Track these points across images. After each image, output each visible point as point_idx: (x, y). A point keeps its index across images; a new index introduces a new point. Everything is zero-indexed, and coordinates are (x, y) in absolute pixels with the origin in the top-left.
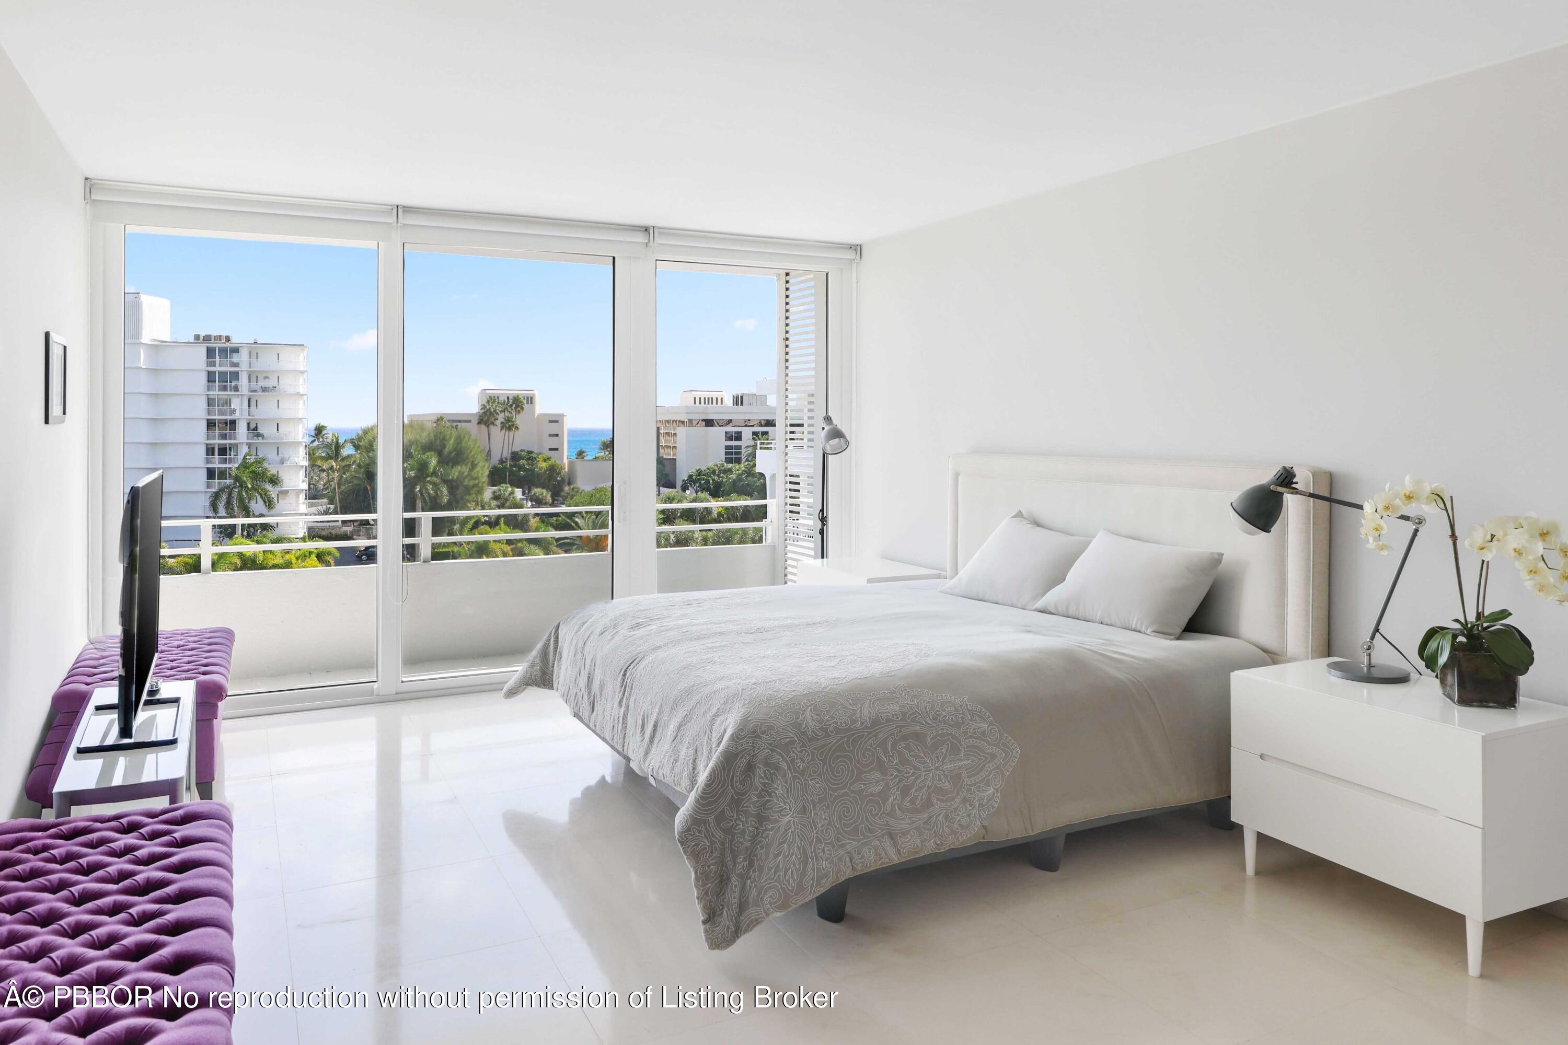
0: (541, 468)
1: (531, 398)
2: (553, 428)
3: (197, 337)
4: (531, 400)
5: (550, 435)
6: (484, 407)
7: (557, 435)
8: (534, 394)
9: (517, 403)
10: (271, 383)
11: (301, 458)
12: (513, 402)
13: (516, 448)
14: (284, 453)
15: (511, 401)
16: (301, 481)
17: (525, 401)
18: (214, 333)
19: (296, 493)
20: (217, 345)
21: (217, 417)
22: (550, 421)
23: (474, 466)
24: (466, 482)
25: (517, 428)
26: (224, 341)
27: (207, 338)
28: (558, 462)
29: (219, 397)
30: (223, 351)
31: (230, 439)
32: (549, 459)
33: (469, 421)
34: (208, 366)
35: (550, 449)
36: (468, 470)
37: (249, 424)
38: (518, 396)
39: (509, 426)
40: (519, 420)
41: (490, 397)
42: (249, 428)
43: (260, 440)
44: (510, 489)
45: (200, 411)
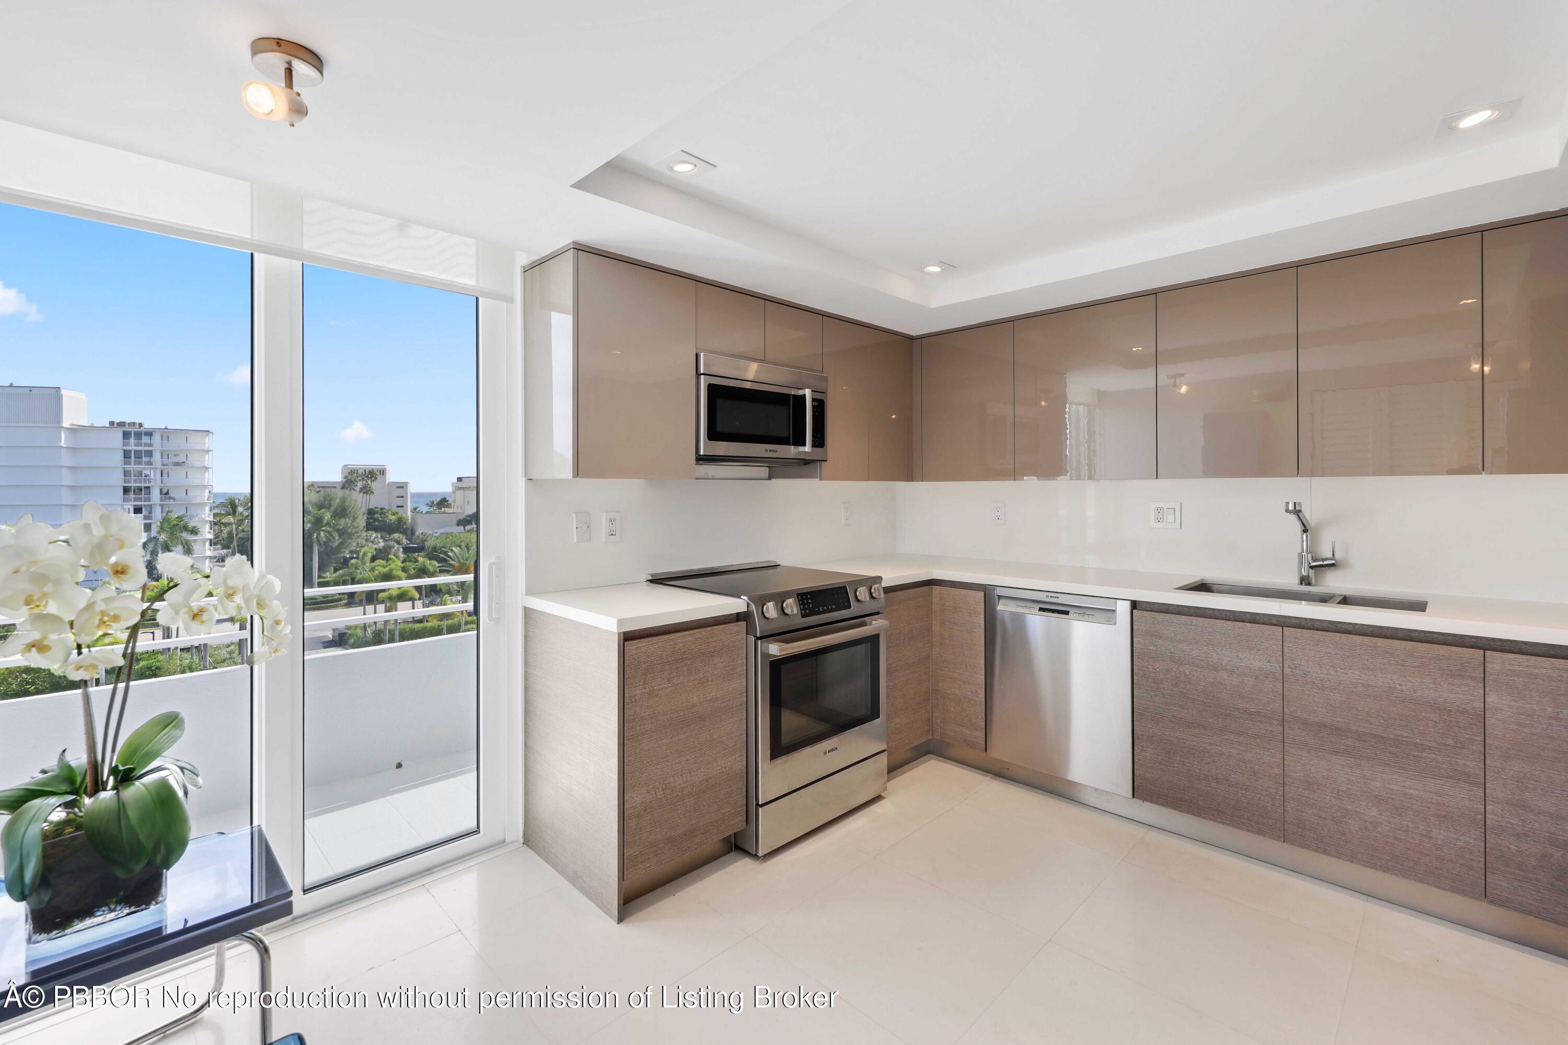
0: (391, 520)
1: (383, 471)
2: (400, 492)
3: (112, 423)
4: (383, 472)
5: (397, 497)
6: (346, 477)
7: (403, 497)
8: (386, 468)
9: (373, 474)
10: (182, 459)
11: (207, 515)
12: (369, 474)
13: (371, 507)
14: (192, 511)
15: (367, 473)
16: (207, 533)
17: (378, 473)
18: (128, 420)
19: (203, 541)
20: (132, 430)
21: (133, 485)
22: (398, 487)
23: (355, 518)
24: (350, 530)
25: (372, 492)
26: (137, 426)
27: (122, 424)
28: (404, 516)
29: (134, 469)
30: (138, 435)
31: (145, 501)
32: (397, 513)
33: (335, 487)
34: (124, 446)
35: (398, 507)
36: (351, 522)
37: (161, 490)
38: (372, 470)
39: (366, 490)
40: (375, 486)
41: (351, 470)
42: (161, 493)
43: (172, 502)
44: (374, 535)
45: (118, 480)
